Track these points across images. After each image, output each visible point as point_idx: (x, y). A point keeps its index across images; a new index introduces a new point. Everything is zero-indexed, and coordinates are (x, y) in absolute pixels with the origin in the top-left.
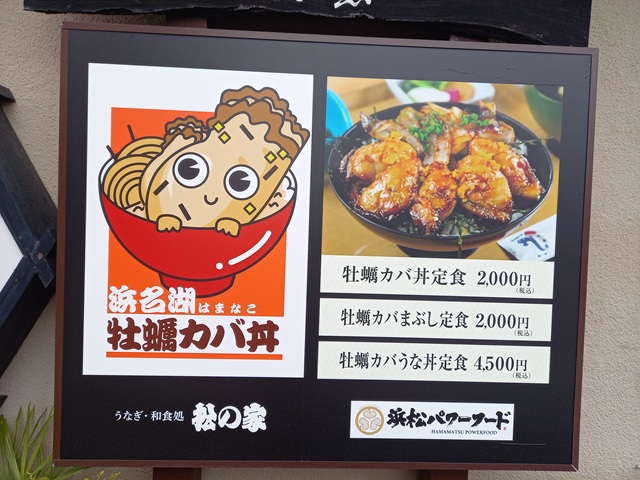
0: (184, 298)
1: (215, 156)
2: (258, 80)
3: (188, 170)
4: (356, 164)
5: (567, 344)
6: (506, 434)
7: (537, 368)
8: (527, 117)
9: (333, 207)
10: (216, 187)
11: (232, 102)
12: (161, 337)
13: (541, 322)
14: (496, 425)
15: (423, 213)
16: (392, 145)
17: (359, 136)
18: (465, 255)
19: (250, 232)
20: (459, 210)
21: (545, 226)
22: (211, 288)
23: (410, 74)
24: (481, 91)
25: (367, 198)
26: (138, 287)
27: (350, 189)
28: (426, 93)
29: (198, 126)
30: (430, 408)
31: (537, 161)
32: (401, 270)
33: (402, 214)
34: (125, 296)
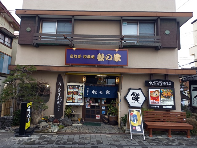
0: (154, 100)
1: (155, 93)
2: (157, 90)
3: (154, 94)
4: (162, 94)
5: (174, 103)
6: (172, 108)
7: (173, 104)
8: (171, 91)
9: (161, 96)
10: (156, 95)
11: (156, 91)
12: (153, 102)
13: (173, 102)
14: (171, 107)
15: (166, 96)
16: (164, 93)
17: (163, 92)
18: (169, 98)
19: (157, 97)
20: (168, 96)
21: (173, 97)
22: (156, 100)
23: (165, 89)
24: (169, 90)
25: (163, 95)
26: (152, 100)
27: (162, 95)
28: (166, 90)
29: (154, 92)
30: (167, 106)
31: (172, 93)
32: (165, 99)
33: (165, 96)
34: (151, 100)
